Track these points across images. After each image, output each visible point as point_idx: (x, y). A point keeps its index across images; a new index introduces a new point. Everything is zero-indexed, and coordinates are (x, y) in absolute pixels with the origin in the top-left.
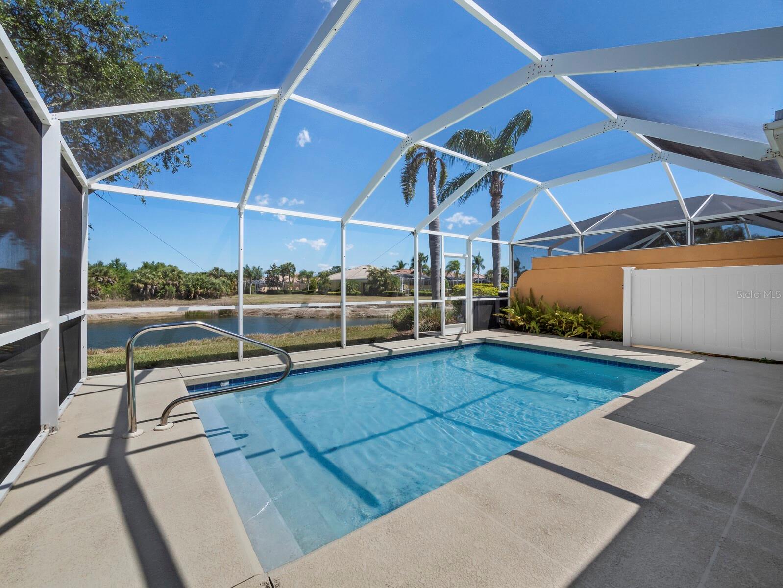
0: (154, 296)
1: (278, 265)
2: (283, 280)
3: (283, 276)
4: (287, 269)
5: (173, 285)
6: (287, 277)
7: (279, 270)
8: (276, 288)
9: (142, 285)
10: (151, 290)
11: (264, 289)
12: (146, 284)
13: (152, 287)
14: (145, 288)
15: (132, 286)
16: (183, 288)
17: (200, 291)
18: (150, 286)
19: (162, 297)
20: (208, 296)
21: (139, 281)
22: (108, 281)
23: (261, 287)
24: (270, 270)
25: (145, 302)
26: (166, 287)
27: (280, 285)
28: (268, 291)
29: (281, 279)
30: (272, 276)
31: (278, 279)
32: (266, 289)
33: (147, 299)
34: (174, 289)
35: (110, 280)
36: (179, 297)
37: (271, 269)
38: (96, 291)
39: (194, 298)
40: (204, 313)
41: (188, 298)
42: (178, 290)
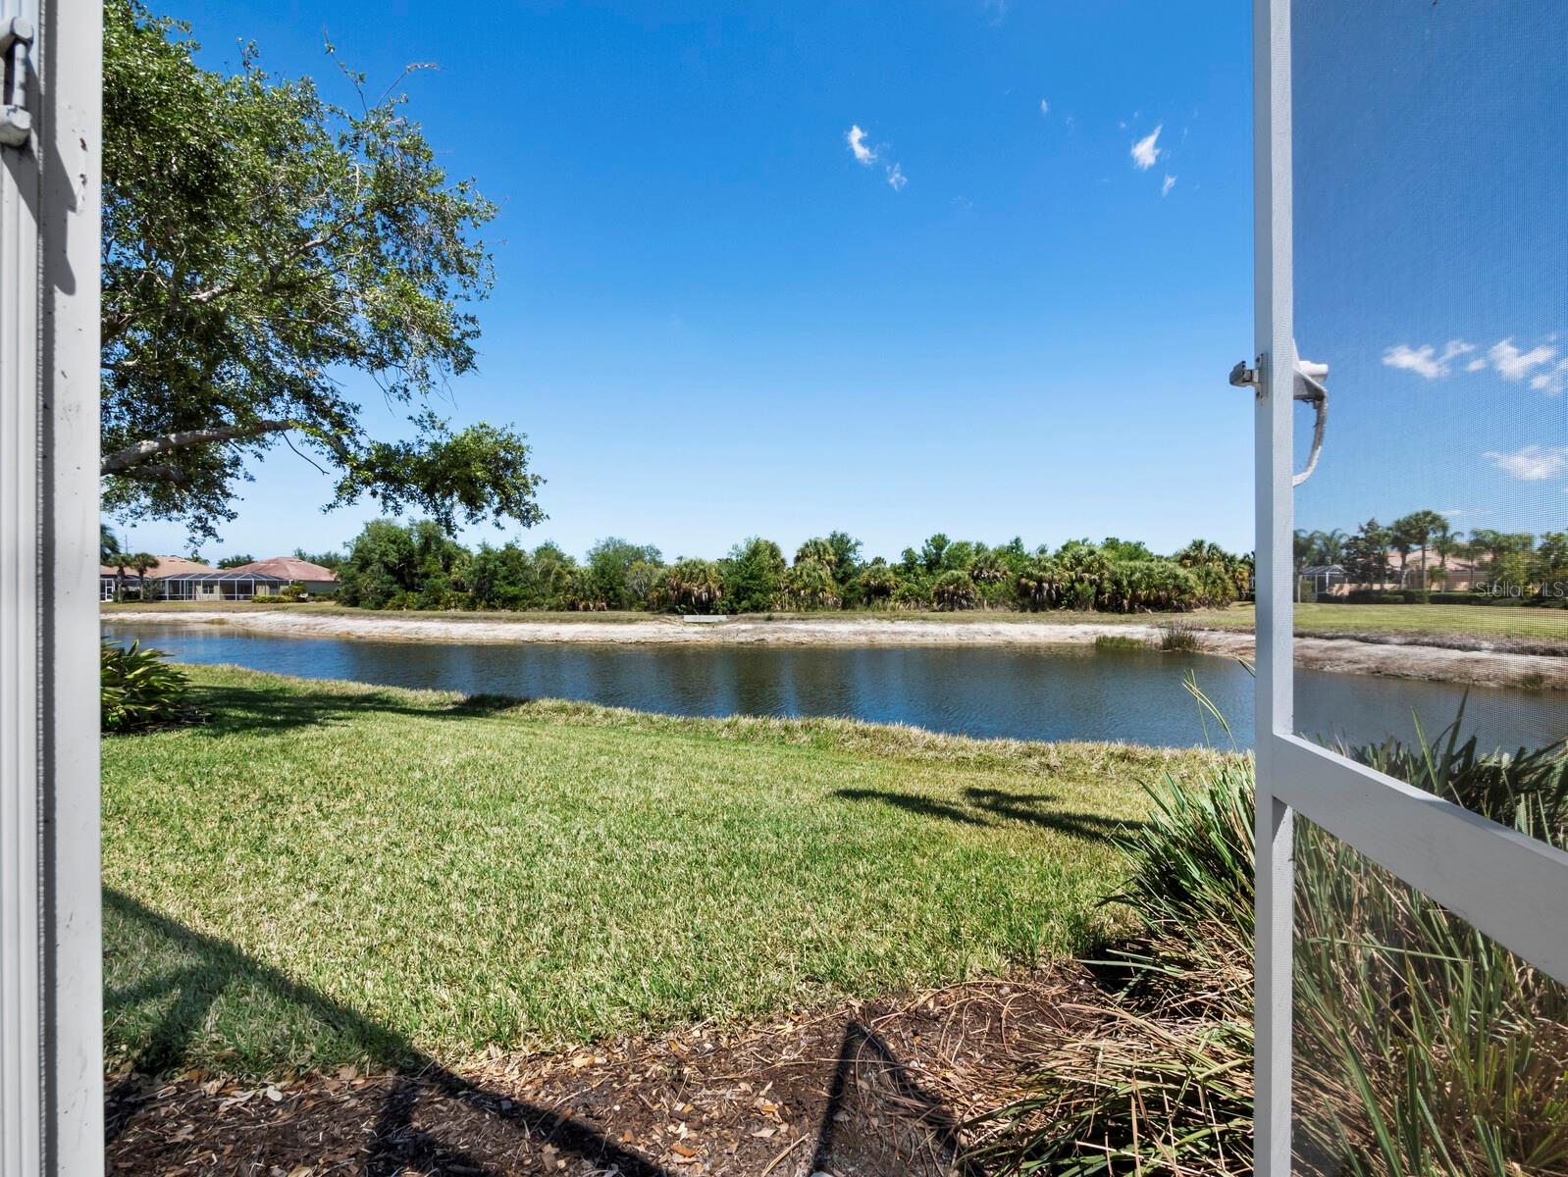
0: (1055, 604)
1: (1386, 520)
2: (1404, 566)
3: (1405, 551)
4: (1413, 531)
5: (1092, 583)
6: (1415, 554)
7: (1386, 535)
8: (1376, 587)
9: (1032, 583)
10: (1049, 591)
11: (1341, 588)
12: (1040, 581)
13: (1051, 586)
14: (1040, 589)
15: (1019, 584)
16: (1107, 587)
17: (1143, 593)
18: (1046, 585)
19: (1071, 606)
20: (1159, 605)
21: (1030, 576)
22: (995, 577)
23: (1332, 584)
24: (1356, 538)
25: (1041, 614)
26: (1077, 585)
27: (1394, 576)
28: (1351, 593)
29: (1395, 560)
30: (1365, 555)
31: (1383, 560)
32: (1347, 589)
33: (1044, 610)
34: (1092, 590)
35: (998, 574)
36: (1101, 607)
37: (1362, 535)
38: (968, 593)
39: (1131, 610)
40: (1132, 642)
41: (1118, 609)
42: (1100, 592)
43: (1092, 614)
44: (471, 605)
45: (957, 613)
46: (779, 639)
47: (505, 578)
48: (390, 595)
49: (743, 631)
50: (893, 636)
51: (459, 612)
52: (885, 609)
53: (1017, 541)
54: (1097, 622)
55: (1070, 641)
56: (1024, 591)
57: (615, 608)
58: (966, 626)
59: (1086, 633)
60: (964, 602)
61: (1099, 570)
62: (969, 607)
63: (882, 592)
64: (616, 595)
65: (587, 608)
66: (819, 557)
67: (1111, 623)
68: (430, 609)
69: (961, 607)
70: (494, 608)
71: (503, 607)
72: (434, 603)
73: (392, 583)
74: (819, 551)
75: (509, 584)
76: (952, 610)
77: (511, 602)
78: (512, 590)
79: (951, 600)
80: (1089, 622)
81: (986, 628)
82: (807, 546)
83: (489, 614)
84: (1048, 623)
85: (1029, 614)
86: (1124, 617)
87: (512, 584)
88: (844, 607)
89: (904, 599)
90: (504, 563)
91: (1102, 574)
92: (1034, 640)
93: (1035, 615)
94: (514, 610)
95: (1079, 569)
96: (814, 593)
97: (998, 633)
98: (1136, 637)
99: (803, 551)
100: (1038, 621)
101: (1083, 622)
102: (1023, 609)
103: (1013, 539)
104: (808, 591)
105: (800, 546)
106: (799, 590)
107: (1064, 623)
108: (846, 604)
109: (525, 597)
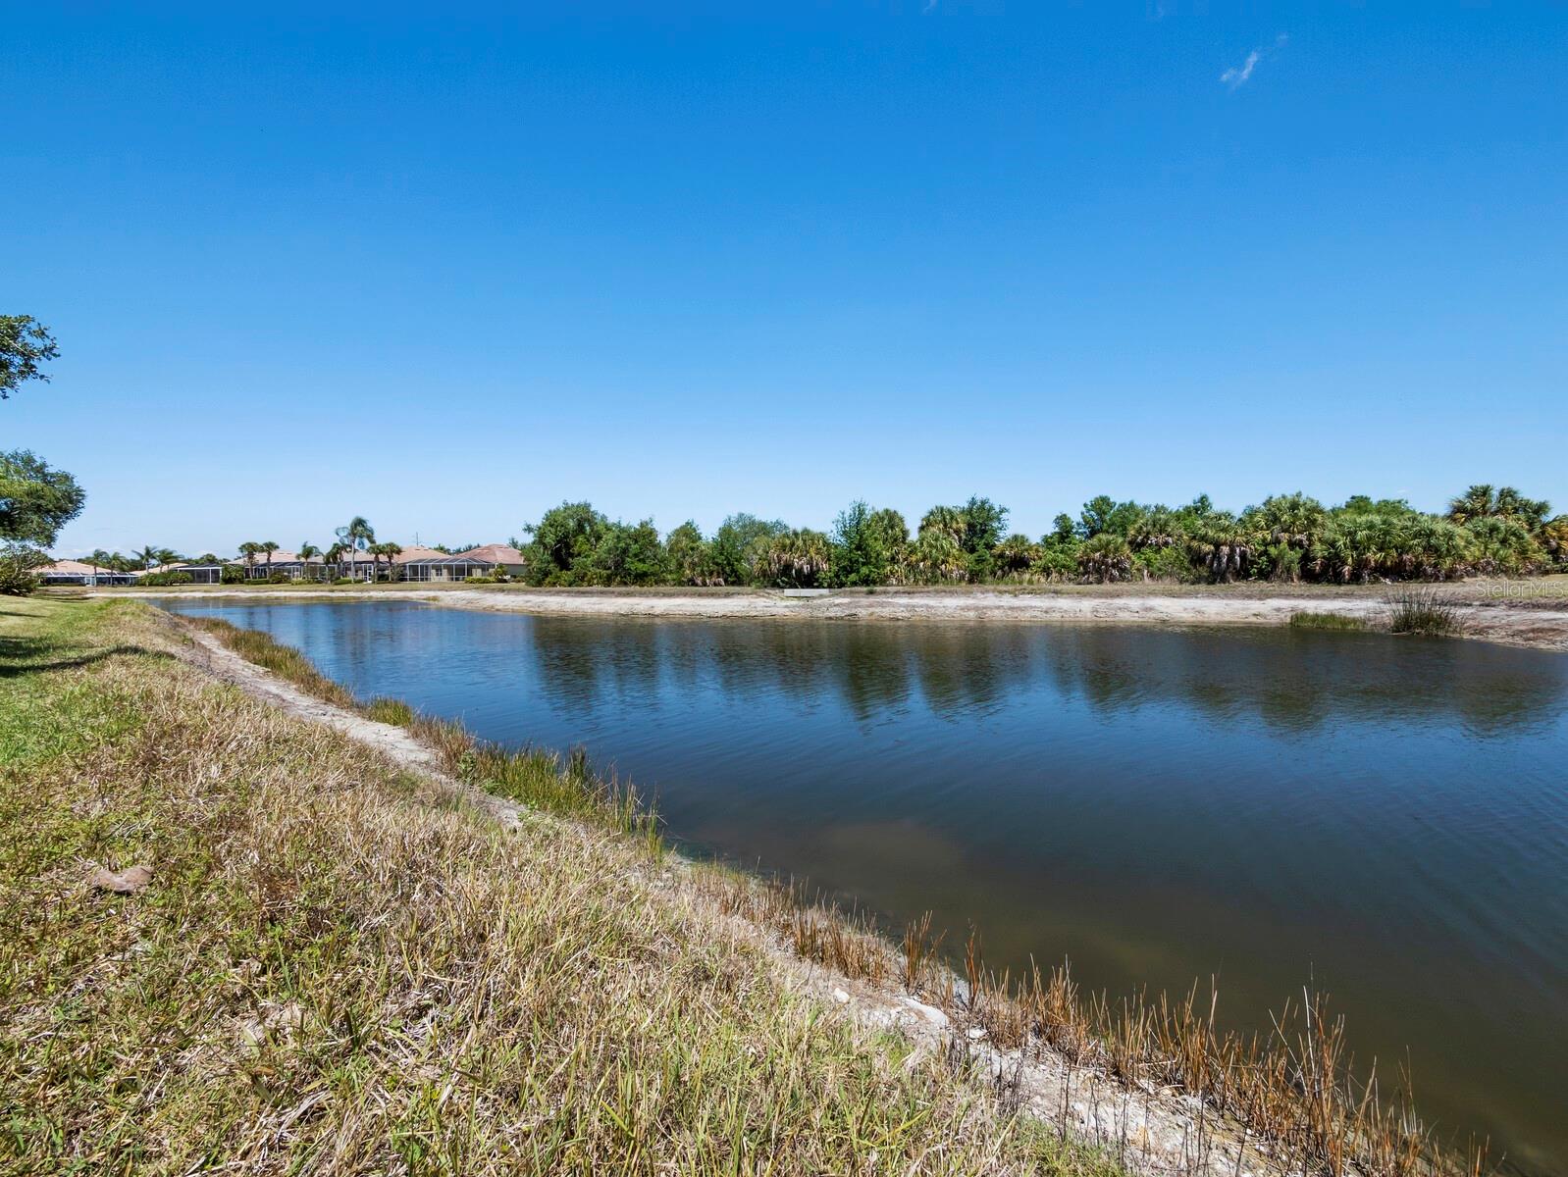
0: (1243, 574)
5: (1295, 545)
10: (1231, 557)
12: (1217, 545)
13: (1232, 551)
14: (1216, 555)
15: (1189, 549)
16: (1319, 550)
17: (1374, 557)
18: (1226, 549)
19: (1264, 575)
20: (1398, 572)
21: (1204, 539)
25: (1218, 587)
26: (1271, 548)
33: (1224, 580)
34: (1294, 555)
36: (1309, 576)
39: (1356, 578)
40: (1345, 622)
41: (1337, 579)
42: (1306, 558)
43: (1298, 587)
44: (608, 581)
45: (1107, 586)
46: (872, 614)
47: (636, 555)
48: (546, 574)
49: (837, 605)
50: (1009, 612)
51: (600, 588)
52: (1021, 583)
53: (1203, 499)
54: (1301, 596)
55: (1253, 619)
56: (1197, 559)
57: (733, 584)
58: (1109, 601)
59: (1278, 610)
60: (1116, 573)
61: (1307, 528)
62: (1123, 579)
63: (1019, 563)
64: (734, 571)
65: (704, 584)
66: (945, 525)
67: (1323, 597)
68: (577, 586)
69: (1112, 580)
70: (625, 584)
71: (633, 584)
72: (580, 582)
73: (549, 562)
74: (944, 519)
75: (639, 560)
76: (1100, 582)
77: (641, 578)
78: (642, 567)
79: (1098, 570)
80: (1288, 596)
81: (1135, 603)
82: (932, 513)
83: (623, 589)
84: (1226, 596)
85: (1202, 587)
86: (1343, 589)
87: (643, 561)
88: (971, 581)
89: (1046, 571)
90: (636, 542)
91: (1311, 535)
92: (1200, 618)
93: (1211, 587)
94: (643, 586)
95: (1277, 527)
96: (935, 565)
97: (1150, 609)
98: (1357, 615)
99: (927, 519)
100: (1212, 595)
101: (1279, 596)
102: (1197, 581)
103: (1197, 497)
104: (929, 563)
105: (925, 513)
106: (917, 562)
107: (1249, 597)
108: (974, 578)
109: (653, 574)
